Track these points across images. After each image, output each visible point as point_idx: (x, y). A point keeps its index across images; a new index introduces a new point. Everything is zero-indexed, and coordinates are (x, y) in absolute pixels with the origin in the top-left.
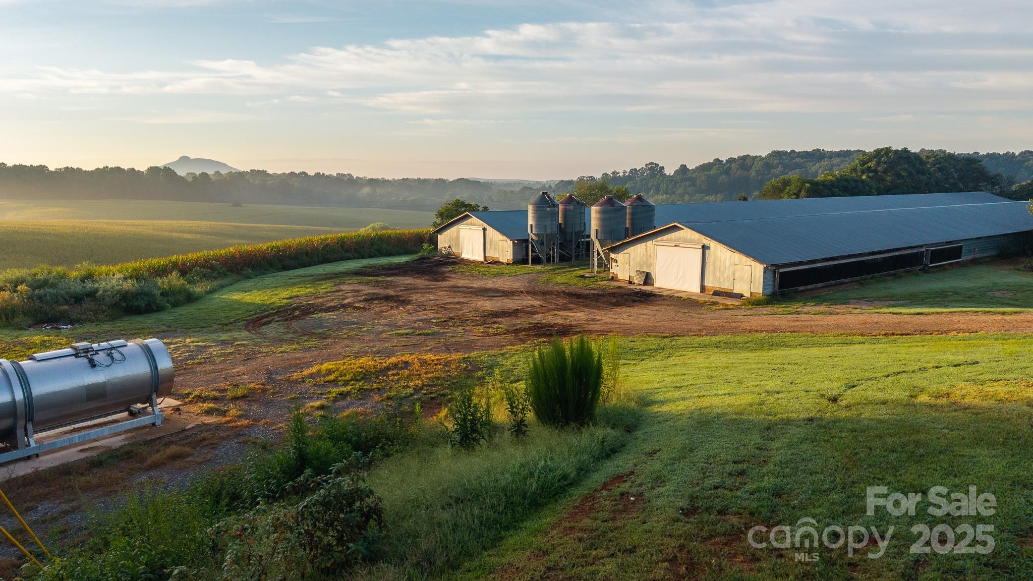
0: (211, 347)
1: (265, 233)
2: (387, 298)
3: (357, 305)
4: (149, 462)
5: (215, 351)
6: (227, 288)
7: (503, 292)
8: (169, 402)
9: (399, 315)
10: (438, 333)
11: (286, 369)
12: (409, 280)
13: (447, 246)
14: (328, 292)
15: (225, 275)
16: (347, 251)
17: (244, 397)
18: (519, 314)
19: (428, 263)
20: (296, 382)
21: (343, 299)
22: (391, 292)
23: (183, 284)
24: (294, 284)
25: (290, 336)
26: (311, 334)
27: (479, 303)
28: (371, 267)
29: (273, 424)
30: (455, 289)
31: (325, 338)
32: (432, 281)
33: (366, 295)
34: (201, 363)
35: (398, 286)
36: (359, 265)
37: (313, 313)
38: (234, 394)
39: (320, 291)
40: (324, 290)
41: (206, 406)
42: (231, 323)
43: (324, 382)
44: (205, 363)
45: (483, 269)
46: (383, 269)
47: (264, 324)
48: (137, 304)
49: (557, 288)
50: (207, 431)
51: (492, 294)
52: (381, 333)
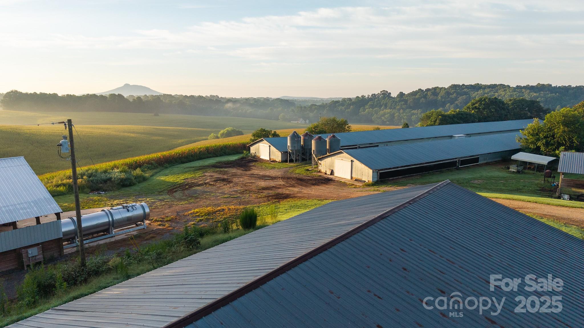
0: (156, 202)
1: (171, 132)
2: (224, 180)
3: (211, 183)
4: (146, 238)
5: (158, 203)
6: (158, 173)
7: (272, 177)
8: (147, 222)
9: (226, 188)
10: (239, 197)
11: (183, 211)
12: (234, 170)
13: (254, 152)
14: (200, 177)
15: (157, 167)
16: (210, 153)
17: (170, 220)
18: (273, 189)
19: (245, 161)
20: (186, 216)
21: (206, 180)
22: (225, 177)
23: (141, 173)
24: (186, 172)
25: (184, 197)
26: (192, 197)
27: (260, 183)
28: (219, 163)
29: (179, 229)
30: (252, 176)
31: (197, 199)
32: (244, 171)
33: (215, 178)
34: (154, 208)
35: (229, 174)
36: (215, 161)
37: (193, 187)
38: (167, 220)
39: (197, 176)
40: (198, 176)
41: (159, 223)
42: (162, 191)
43: (195, 216)
44: (155, 208)
45: (267, 165)
46: (224, 164)
47: (174, 192)
48: (126, 183)
49: (294, 176)
50: (160, 230)
51: (266, 178)
52: (218, 196)
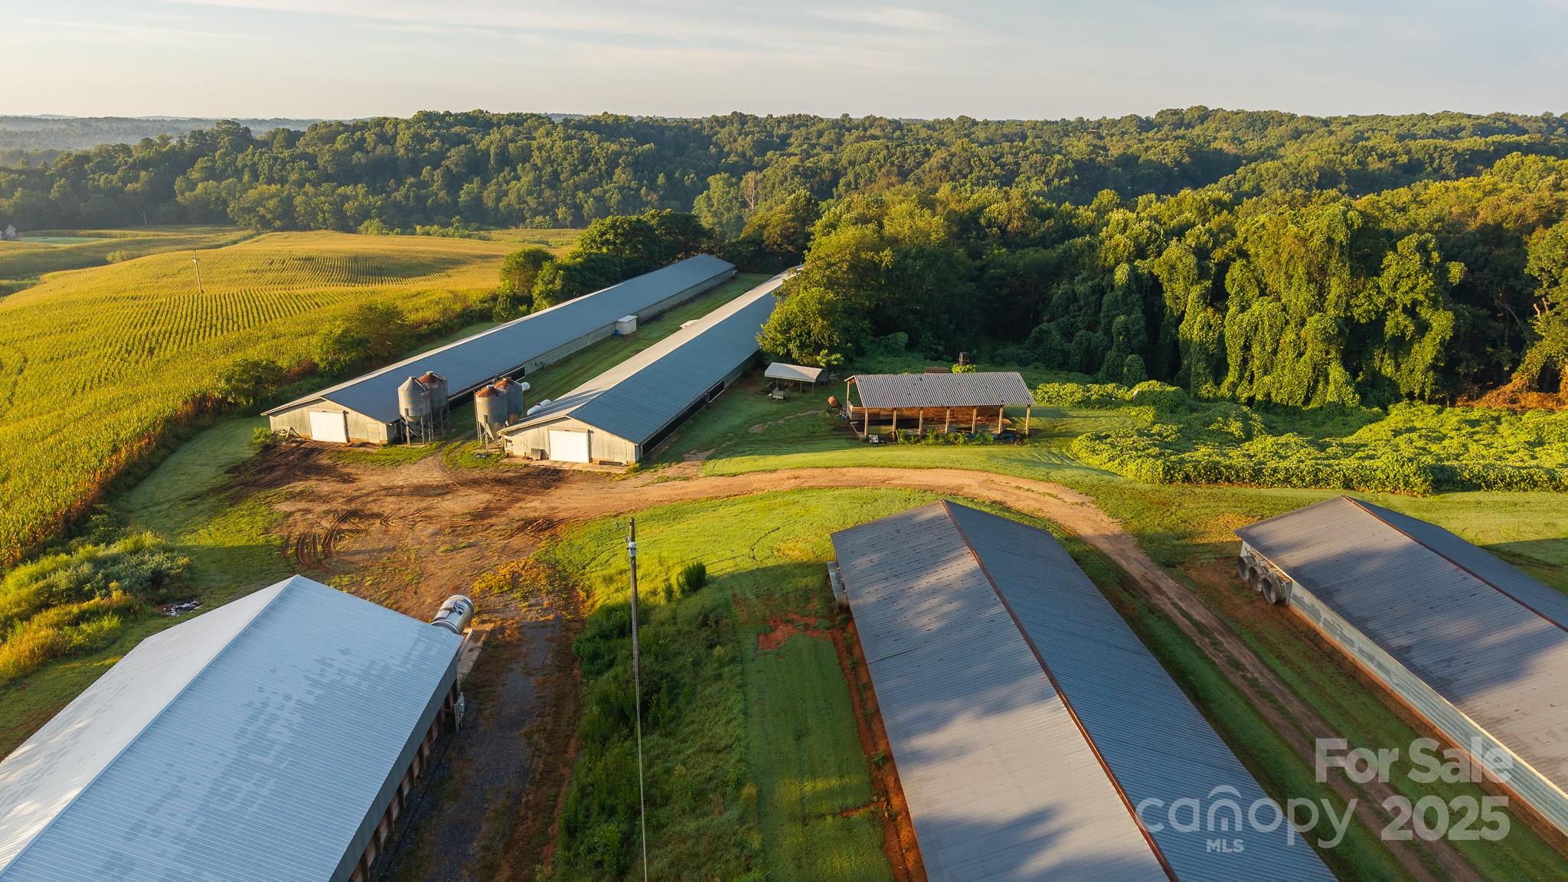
2: (354, 514)
3: (344, 527)
7: (438, 487)
9: (406, 532)
12: (323, 486)
13: (288, 428)
14: (283, 517)
16: (158, 448)
19: (288, 453)
21: (318, 523)
22: (341, 506)
28: (234, 470)
30: (392, 492)
33: (326, 513)
37: (329, 544)
39: (272, 517)
45: (345, 451)
46: (258, 473)
52: (432, 551)
